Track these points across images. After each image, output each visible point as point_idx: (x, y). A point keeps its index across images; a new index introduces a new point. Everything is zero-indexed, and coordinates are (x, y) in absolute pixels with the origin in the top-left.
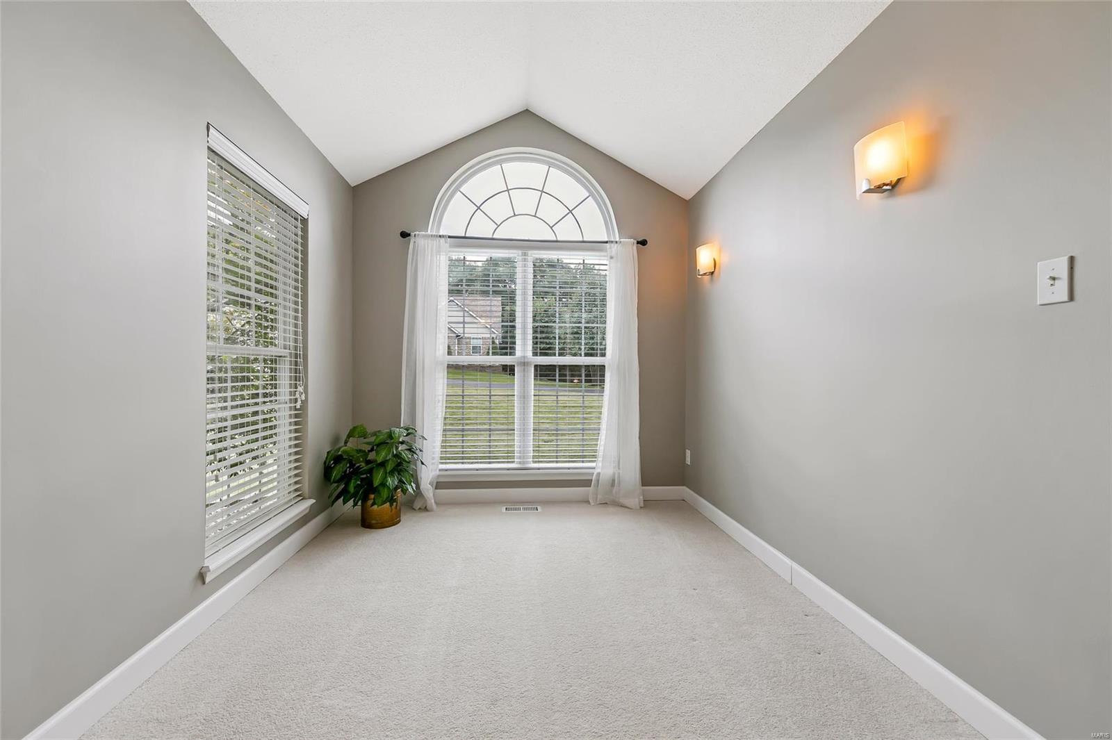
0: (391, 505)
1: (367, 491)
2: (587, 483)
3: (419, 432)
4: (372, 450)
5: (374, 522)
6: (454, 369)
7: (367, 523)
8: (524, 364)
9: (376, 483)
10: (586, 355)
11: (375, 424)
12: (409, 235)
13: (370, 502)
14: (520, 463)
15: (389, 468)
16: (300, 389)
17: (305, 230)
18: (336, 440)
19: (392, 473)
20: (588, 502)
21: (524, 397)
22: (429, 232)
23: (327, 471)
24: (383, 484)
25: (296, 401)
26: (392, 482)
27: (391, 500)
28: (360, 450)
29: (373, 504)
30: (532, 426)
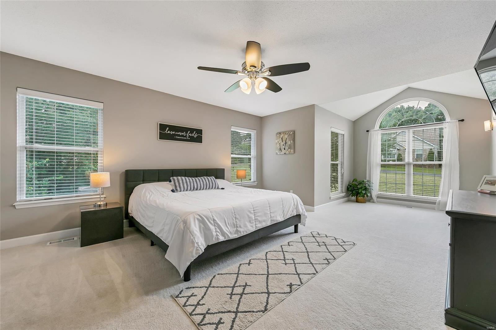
0: (363, 198)
1: (357, 194)
2: (435, 203)
3: (371, 181)
4: (358, 185)
5: (359, 201)
6: (382, 166)
7: (357, 201)
8: (409, 164)
9: (359, 192)
10: (438, 161)
11: (359, 179)
12: (369, 131)
13: (358, 196)
14: (407, 194)
15: (363, 189)
16: (343, 170)
17: (344, 137)
18: (350, 182)
19: (363, 190)
20: (435, 209)
21: (409, 174)
22: (375, 129)
23: (348, 188)
24: (361, 192)
25: (342, 172)
26: (364, 192)
27: (363, 196)
28: (355, 184)
29: (359, 197)
30: (412, 183)
